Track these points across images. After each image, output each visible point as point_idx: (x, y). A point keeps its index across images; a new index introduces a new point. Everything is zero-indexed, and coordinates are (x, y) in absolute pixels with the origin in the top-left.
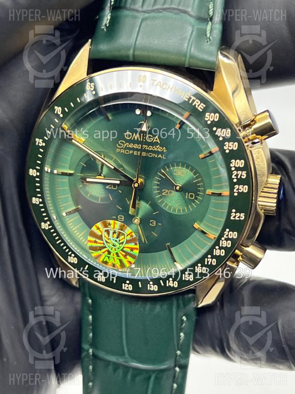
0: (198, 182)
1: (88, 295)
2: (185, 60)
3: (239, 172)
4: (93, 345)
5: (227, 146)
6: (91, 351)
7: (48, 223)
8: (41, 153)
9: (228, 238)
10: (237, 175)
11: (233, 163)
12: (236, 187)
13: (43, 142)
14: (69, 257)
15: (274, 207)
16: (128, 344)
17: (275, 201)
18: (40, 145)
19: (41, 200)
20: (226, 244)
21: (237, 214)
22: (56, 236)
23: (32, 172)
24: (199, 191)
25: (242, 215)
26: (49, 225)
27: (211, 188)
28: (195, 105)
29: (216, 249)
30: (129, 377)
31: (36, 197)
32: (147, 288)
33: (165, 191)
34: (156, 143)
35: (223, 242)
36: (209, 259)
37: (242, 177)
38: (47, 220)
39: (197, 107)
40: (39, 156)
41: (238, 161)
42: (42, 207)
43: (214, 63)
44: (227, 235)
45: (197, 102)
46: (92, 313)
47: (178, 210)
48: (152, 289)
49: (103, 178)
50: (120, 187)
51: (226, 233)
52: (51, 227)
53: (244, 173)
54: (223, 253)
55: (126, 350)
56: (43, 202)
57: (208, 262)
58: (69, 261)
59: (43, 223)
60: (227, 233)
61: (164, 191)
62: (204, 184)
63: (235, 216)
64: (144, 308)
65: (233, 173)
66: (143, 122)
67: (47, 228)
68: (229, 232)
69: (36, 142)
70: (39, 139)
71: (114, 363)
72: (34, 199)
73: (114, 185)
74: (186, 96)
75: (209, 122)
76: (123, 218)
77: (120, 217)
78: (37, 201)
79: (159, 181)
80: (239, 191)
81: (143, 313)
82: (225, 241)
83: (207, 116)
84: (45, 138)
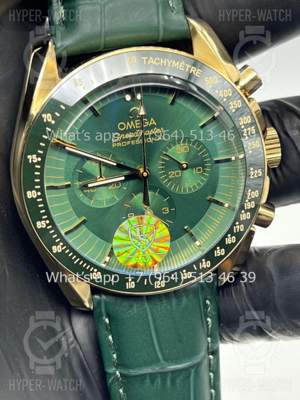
0: (203, 154)
1: (104, 314)
4: (120, 365)
5: (232, 105)
6: (118, 373)
7: (61, 244)
8: (37, 170)
9: (252, 198)
11: (242, 121)
12: (250, 144)
13: (37, 157)
15: (279, 157)
16: (161, 349)
18: (35, 161)
19: (48, 222)
20: (250, 205)
21: (255, 172)
22: (72, 256)
23: (30, 194)
24: (206, 162)
25: (259, 171)
26: (62, 247)
27: (218, 156)
28: (192, 72)
29: (242, 214)
30: (169, 382)
31: (41, 220)
32: (181, 278)
33: (172, 174)
34: (153, 127)
36: (237, 227)
38: (59, 242)
39: (194, 74)
40: (36, 173)
41: (245, 118)
42: (51, 229)
44: (250, 196)
45: (193, 69)
46: (111, 332)
47: (189, 188)
48: (186, 278)
49: (104, 179)
50: (124, 184)
52: (65, 247)
54: (248, 216)
55: (160, 356)
56: (52, 223)
57: (236, 229)
59: (54, 247)
60: (249, 193)
62: (210, 154)
63: (254, 174)
64: (171, 306)
67: (60, 251)
68: (251, 192)
69: (28, 160)
70: (32, 155)
71: (151, 374)
72: (38, 223)
73: (117, 183)
74: (181, 66)
75: (210, 87)
76: (133, 216)
77: (130, 215)
78: (43, 224)
79: (163, 165)
80: (252, 148)
81: (171, 311)
82: (249, 203)
83: (206, 81)
84: (39, 151)
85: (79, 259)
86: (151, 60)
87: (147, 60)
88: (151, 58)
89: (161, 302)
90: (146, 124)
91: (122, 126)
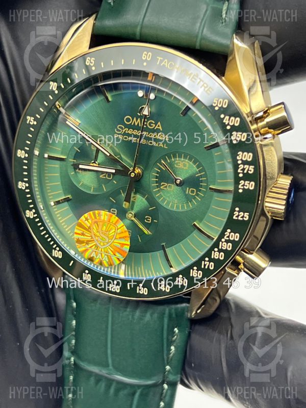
0: (201, 176)
1: (72, 297)
2: (196, 42)
3: (246, 166)
4: (74, 352)
6: (72, 359)
7: (34, 211)
8: (31, 133)
9: (229, 239)
10: (243, 169)
11: (240, 156)
12: (242, 182)
13: (34, 120)
14: (54, 250)
16: (112, 354)
17: (284, 202)
18: (32, 123)
19: (27, 185)
20: (225, 246)
21: (240, 214)
22: (41, 226)
23: (20, 153)
24: (201, 186)
25: (246, 215)
26: (34, 214)
27: (215, 185)
29: (215, 252)
30: (112, 390)
31: (23, 181)
32: (136, 291)
34: (158, 131)
35: (224, 243)
36: (206, 262)
37: (249, 172)
38: (32, 208)
41: (245, 153)
42: (28, 193)
43: (228, 46)
44: (228, 237)
47: (177, 206)
48: (141, 293)
49: (97, 165)
50: (115, 176)
51: (227, 234)
52: (36, 215)
53: (252, 168)
54: (222, 256)
55: (110, 361)
56: (30, 187)
57: (205, 265)
58: (53, 255)
59: (27, 211)
61: (163, 185)
62: (207, 179)
63: (239, 215)
64: (133, 316)
65: (239, 166)
66: (145, 106)
67: (32, 217)
68: (230, 233)
69: (27, 120)
70: (31, 117)
71: (97, 375)
72: (20, 183)
73: (109, 174)
75: (217, 108)
76: (116, 212)
77: (113, 211)
78: (23, 185)
79: (158, 173)
80: (244, 188)
81: (131, 321)
82: (225, 243)
83: (215, 101)
84: (37, 115)
85: (45, 232)
86: (165, 63)
87: (161, 61)
88: (166, 60)
89: (125, 309)
90: (152, 126)
91: (128, 120)
